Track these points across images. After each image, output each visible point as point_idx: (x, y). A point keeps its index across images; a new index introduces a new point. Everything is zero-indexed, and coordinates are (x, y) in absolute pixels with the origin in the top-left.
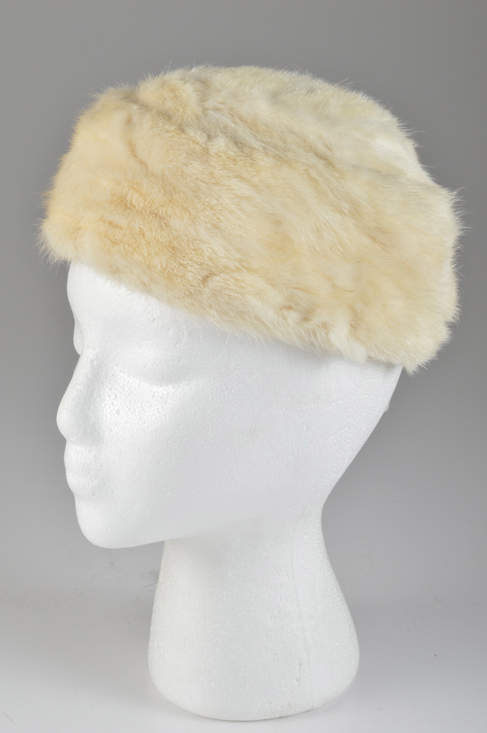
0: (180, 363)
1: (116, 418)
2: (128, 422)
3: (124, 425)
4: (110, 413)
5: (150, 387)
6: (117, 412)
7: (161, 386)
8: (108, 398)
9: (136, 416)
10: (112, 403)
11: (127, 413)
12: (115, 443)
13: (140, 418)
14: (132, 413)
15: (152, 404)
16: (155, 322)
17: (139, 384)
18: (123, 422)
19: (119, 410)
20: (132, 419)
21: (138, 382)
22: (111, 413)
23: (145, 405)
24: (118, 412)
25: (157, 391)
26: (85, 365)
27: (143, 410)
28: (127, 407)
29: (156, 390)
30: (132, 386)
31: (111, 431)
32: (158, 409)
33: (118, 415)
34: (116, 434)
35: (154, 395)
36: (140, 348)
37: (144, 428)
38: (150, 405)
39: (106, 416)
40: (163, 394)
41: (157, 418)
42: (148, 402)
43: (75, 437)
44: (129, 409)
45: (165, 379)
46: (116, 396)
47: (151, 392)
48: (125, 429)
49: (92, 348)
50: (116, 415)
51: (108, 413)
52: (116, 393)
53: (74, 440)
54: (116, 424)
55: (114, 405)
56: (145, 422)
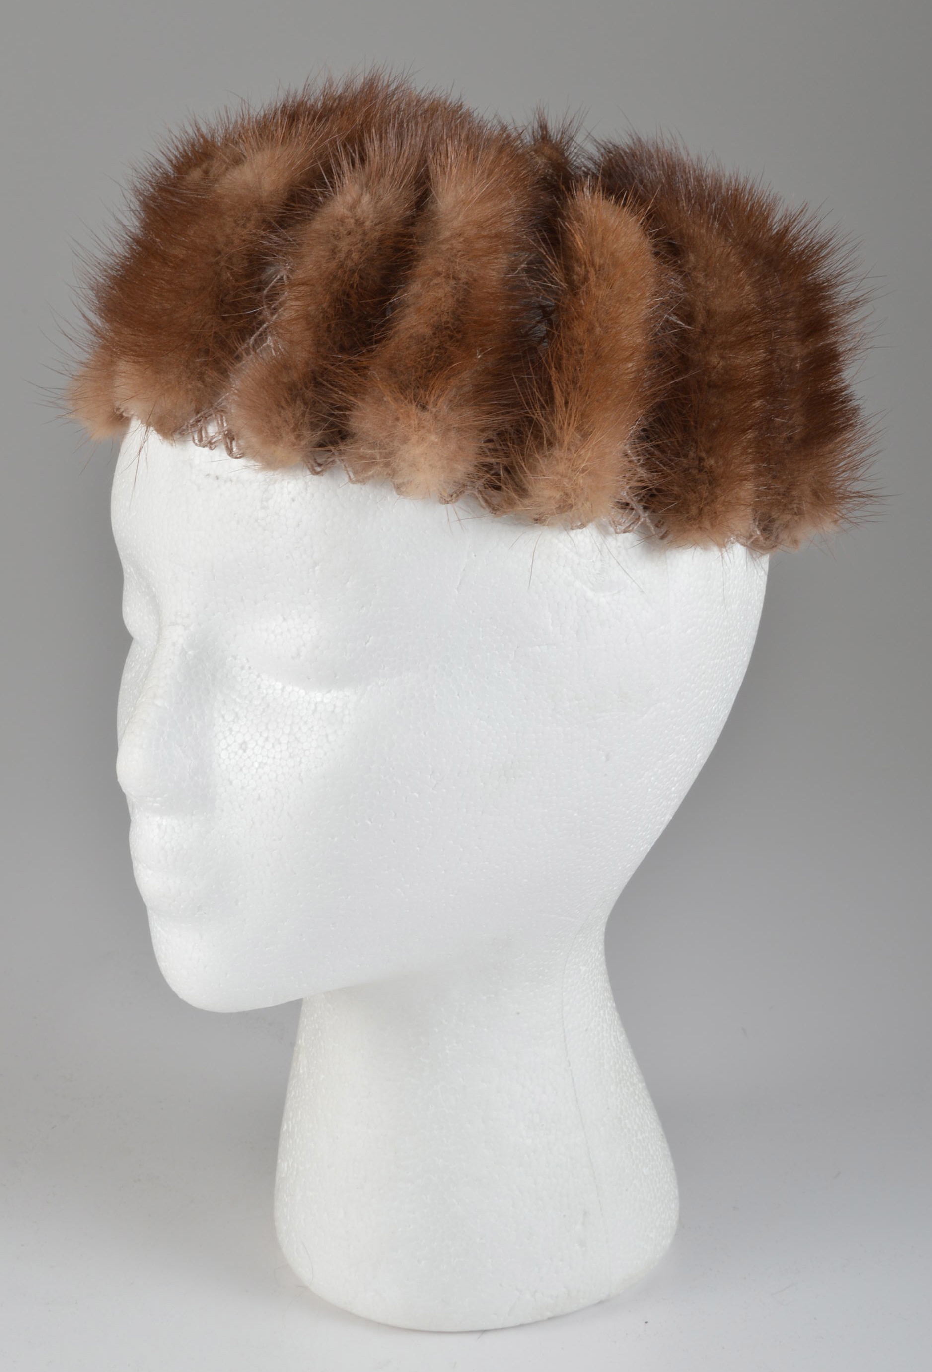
0: (368, 644)
1: (241, 757)
2: (266, 764)
3: (257, 769)
4: (226, 749)
5: (306, 694)
6: (241, 747)
7: (329, 692)
8: (221, 720)
9: (281, 751)
10: (231, 730)
11: (263, 747)
12: (240, 806)
13: (290, 756)
14: (273, 746)
15: (313, 727)
16: (317, 568)
17: (282, 690)
18: (256, 765)
19: (244, 742)
20: (274, 758)
21: (279, 685)
22: (229, 748)
23: (300, 728)
24: (244, 746)
25: (322, 702)
26: (170, 659)
27: (296, 738)
28: (261, 735)
29: (318, 700)
30: (267, 694)
31: (231, 783)
32: (327, 736)
33: (245, 751)
34: (243, 788)
35: (316, 708)
36: (284, 619)
37: (300, 774)
38: (310, 729)
39: (220, 755)
40: (335, 706)
41: (325, 754)
42: (306, 723)
43: (158, 799)
44: (267, 739)
45: (337, 677)
46: (237, 715)
47: (309, 703)
48: (260, 778)
49: (184, 626)
50: (241, 752)
51: (223, 749)
52: (237, 710)
53: (156, 804)
54: (241, 770)
55: (233, 733)
56: (300, 762)
